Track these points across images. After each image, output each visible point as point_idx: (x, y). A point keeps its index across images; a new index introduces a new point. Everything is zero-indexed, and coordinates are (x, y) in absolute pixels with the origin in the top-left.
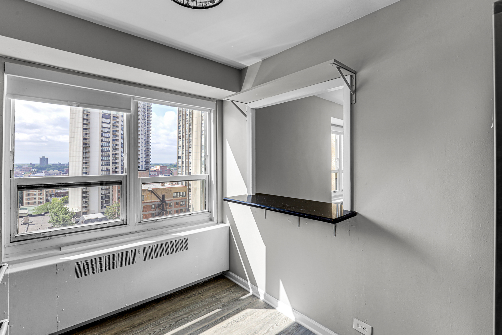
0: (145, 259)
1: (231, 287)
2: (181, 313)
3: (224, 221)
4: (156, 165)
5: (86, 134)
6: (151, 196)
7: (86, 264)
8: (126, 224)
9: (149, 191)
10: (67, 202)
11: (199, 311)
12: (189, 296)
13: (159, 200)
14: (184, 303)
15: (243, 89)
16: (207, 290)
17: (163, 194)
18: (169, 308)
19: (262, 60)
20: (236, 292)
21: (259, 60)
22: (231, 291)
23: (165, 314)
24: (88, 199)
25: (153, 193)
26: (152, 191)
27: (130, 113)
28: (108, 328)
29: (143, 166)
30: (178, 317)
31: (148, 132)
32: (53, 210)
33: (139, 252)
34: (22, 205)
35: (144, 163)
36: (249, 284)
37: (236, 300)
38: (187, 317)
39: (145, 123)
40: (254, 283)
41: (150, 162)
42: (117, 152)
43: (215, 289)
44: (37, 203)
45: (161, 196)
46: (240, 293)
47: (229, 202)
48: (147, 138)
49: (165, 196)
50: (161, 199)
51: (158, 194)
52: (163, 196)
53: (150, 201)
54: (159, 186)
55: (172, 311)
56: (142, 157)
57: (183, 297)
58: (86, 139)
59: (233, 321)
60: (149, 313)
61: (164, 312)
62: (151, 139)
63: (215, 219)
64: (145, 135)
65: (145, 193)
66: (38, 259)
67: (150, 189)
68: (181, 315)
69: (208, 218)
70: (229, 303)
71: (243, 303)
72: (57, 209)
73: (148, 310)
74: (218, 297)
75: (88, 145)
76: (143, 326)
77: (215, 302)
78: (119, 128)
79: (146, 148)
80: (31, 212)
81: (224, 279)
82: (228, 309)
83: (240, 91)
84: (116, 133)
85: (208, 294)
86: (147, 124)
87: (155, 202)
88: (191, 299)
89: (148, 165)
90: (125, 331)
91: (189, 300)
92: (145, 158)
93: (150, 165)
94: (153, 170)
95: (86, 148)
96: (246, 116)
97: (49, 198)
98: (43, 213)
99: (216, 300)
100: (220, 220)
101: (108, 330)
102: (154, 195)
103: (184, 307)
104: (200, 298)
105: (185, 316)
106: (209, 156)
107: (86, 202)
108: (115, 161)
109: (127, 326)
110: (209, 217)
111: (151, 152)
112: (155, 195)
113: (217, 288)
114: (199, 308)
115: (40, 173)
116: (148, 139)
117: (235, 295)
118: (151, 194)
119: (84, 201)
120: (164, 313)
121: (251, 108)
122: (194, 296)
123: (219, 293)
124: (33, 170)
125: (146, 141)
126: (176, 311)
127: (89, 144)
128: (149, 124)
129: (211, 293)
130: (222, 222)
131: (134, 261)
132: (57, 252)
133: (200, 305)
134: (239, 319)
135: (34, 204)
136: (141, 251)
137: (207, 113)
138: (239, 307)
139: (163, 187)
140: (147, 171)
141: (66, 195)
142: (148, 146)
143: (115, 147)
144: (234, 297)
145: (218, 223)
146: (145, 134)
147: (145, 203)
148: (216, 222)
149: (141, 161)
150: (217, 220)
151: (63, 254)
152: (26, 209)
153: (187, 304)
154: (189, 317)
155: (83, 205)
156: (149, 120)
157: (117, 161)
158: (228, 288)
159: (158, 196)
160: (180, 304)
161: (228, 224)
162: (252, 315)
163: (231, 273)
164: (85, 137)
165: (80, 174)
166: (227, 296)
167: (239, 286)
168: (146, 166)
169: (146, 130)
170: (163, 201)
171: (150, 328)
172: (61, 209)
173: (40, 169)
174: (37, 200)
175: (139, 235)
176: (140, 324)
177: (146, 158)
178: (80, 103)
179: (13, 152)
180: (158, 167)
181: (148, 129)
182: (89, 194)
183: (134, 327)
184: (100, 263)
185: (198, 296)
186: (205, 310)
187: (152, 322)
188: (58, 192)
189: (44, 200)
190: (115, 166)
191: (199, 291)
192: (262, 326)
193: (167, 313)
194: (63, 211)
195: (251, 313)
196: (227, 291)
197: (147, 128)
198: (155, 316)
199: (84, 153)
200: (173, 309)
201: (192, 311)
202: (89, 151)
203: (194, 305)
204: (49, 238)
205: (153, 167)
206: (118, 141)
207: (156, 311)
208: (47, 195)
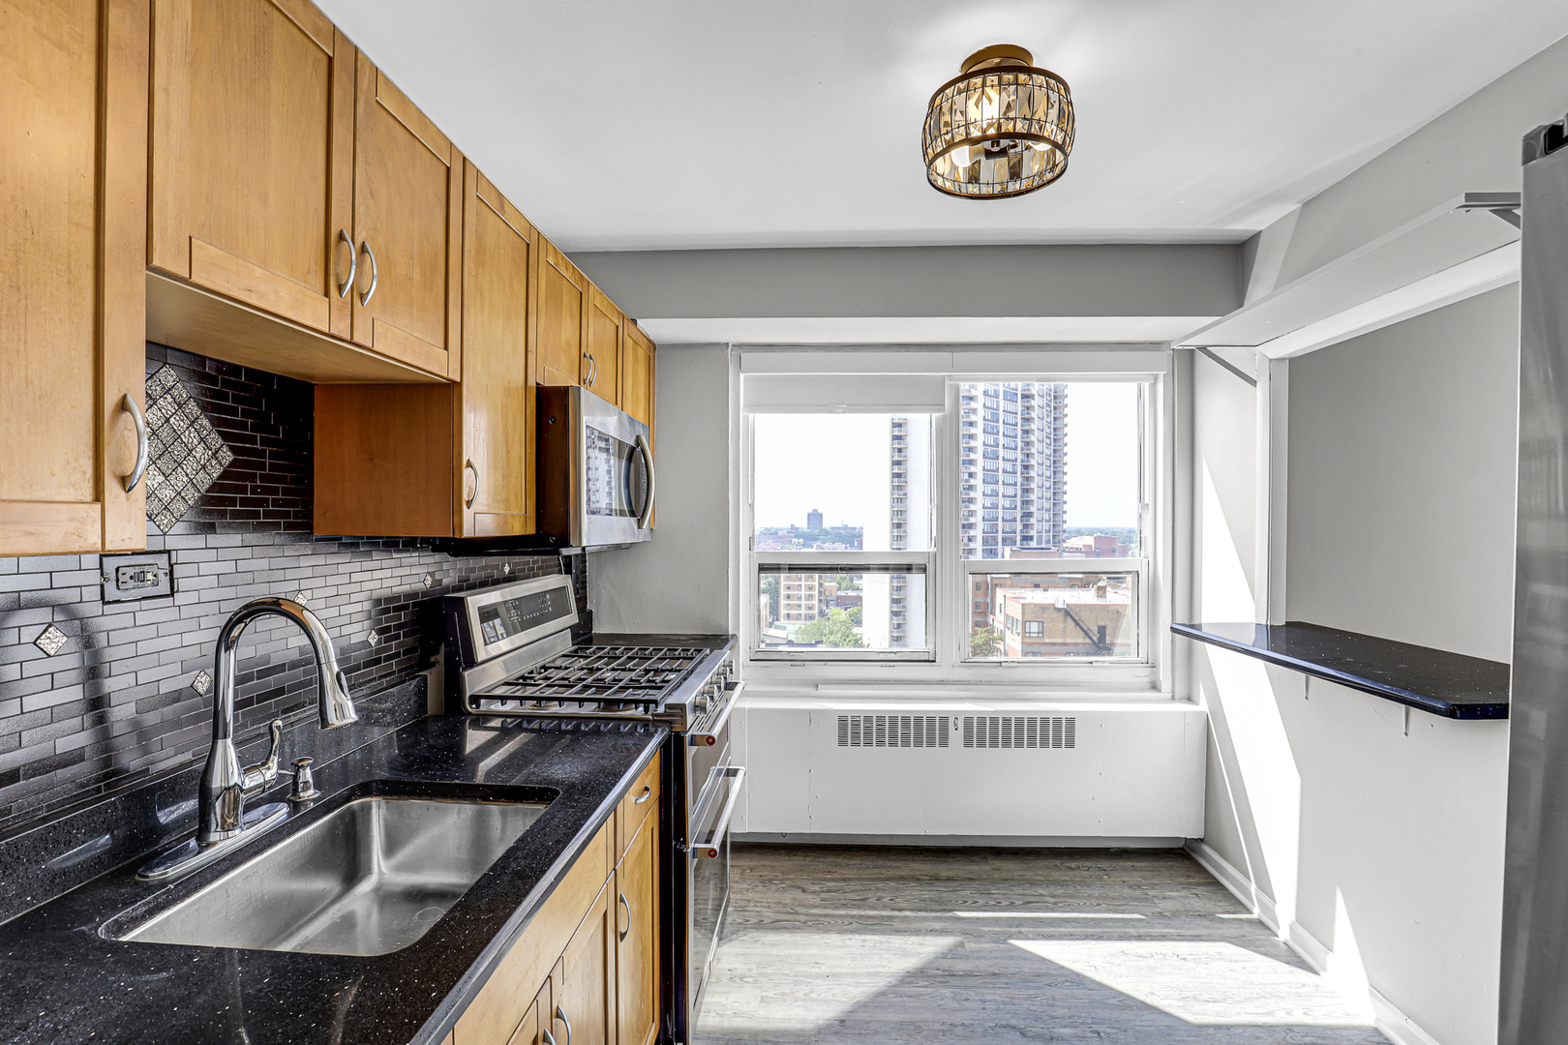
0: (968, 743)
1: (1200, 884)
2: (1041, 891)
3: (1194, 697)
4: (1079, 533)
5: (900, 450)
6: (1065, 627)
7: (856, 725)
8: (934, 661)
9: (1059, 610)
10: (858, 622)
11: (1088, 904)
12: (1073, 865)
13: (1088, 641)
14: (1055, 875)
15: (1248, 302)
16: (1126, 870)
17: (1102, 623)
18: (1019, 873)
19: (1300, 205)
20: (1210, 899)
21: (1293, 207)
22: (1194, 891)
23: (1006, 880)
24: (905, 620)
25: (1069, 618)
26: (1067, 613)
27: (942, 414)
28: (891, 864)
29: (1044, 534)
30: (1032, 895)
31: (1057, 433)
32: (832, 638)
33: (955, 724)
34: (777, 620)
35: (1046, 526)
36: (1253, 888)
37: (1200, 915)
38: (1055, 903)
39: (1049, 406)
40: (1265, 887)
41: (1065, 522)
42: (972, 494)
43: (1149, 874)
44: (803, 616)
45: (1095, 629)
46: (1219, 904)
47: (1207, 645)
48: (1055, 451)
49: (1108, 631)
50: (1095, 639)
51: (1085, 621)
52: (1102, 630)
53: (1061, 641)
54: (1087, 597)
55: (1023, 880)
56: (1038, 510)
57: (1058, 863)
58: (898, 463)
59: (1170, 952)
60: (973, 867)
61: (1004, 875)
62: (1066, 454)
63: (1166, 685)
64: (1048, 441)
65: (1046, 616)
66: (785, 697)
67: (1060, 605)
68: (1041, 895)
69: (1145, 681)
70: (1176, 914)
71: (1220, 928)
72: (839, 635)
73: (972, 861)
74: (1151, 893)
75: (902, 479)
76: (956, 884)
77: (1137, 899)
78: (976, 427)
79: (1052, 480)
80: (792, 637)
81: (1186, 862)
82: (1167, 926)
83: (1241, 305)
84: (969, 443)
85: (1125, 879)
86: (1055, 408)
87: (1076, 644)
88: (1077, 873)
89: (1057, 534)
90: (918, 880)
91: (1071, 873)
92: (1048, 510)
93: (1064, 531)
94: (1074, 546)
95: (900, 488)
96: (1254, 383)
97: (824, 608)
98: (813, 642)
99: (1143, 896)
100: (1180, 692)
101: (890, 867)
102: (1074, 624)
103: (1055, 883)
104: (1100, 879)
105: (1052, 900)
106: (1151, 507)
107: (899, 626)
108: (966, 519)
109: (925, 873)
110: (1147, 679)
111: (1065, 493)
112: (1077, 624)
113: (1155, 873)
114: (1090, 896)
115: (808, 547)
116: (1058, 454)
117: (1202, 905)
118: (1065, 622)
119: (895, 622)
120: (1005, 877)
121: (1270, 360)
122: (1087, 870)
123: (1158, 885)
124: (796, 540)
125: (1052, 458)
126: (1032, 883)
127: (905, 477)
128: (1060, 407)
129: (1135, 878)
130: (1189, 699)
131: (944, 743)
132: (812, 691)
133: (1096, 893)
134: (1192, 957)
135: (797, 619)
136: (961, 724)
137: (1146, 386)
138: (1203, 932)
139: (1101, 602)
140: (1054, 549)
141: (857, 605)
142: (1057, 476)
143: (967, 481)
144: (1198, 909)
145: (1173, 698)
146: (1050, 438)
147: (1045, 644)
148: (1170, 696)
149: (1038, 521)
150: (1173, 692)
151: (821, 697)
152: (784, 628)
153: (1063, 878)
154: (1059, 905)
155: (891, 632)
156: (1060, 397)
157: (972, 520)
158: (1191, 884)
159: (1086, 629)
160: (1045, 873)
161: (1203, 706)
162: (1235, 964)
163: (1206, 848)
164: (896, 458)
165: (887, 548)
166: (1176, 896)
167: (1227, 889)
168: (1051, 534)
169: (1052, 426)
170: (1101, 645)
171: (968, 892)
172: (848, 636)
173: (809, 538)
174: (803, 611)
175: (959, 690)
176: (949, 879)
177: (1052, 512)
178: (849, 406)
179: (752, 506)
180: (1090, 540)
181: (1057, 422)
182: (904, 607)
183: (937, 878)
184: (880, 727)
185: (1098, 873)
186: (1103, 905)
187: (974, 884)
188: (843, 594)
189: (816, 612)
190: (967, 535)
191: (1105, 864)
192: (1255, 996)
193: (1012, 879)
194: (850, 641)
195: (1234, 958)
196: (1183, 888)
197: (1055, 419)
198: (985, 877)
199: (896, 500)
200: (1026, 877)
201: (1071, 897)
202: (905, 494)
203: (1079, 887)
204: (802, 663)
205: (1073, 539)
206: (976, 465)
207: (988, 868)
208: (820, 601)
